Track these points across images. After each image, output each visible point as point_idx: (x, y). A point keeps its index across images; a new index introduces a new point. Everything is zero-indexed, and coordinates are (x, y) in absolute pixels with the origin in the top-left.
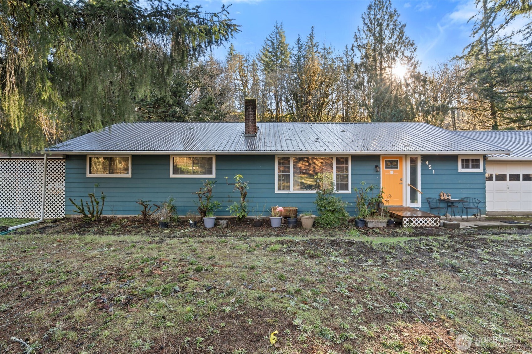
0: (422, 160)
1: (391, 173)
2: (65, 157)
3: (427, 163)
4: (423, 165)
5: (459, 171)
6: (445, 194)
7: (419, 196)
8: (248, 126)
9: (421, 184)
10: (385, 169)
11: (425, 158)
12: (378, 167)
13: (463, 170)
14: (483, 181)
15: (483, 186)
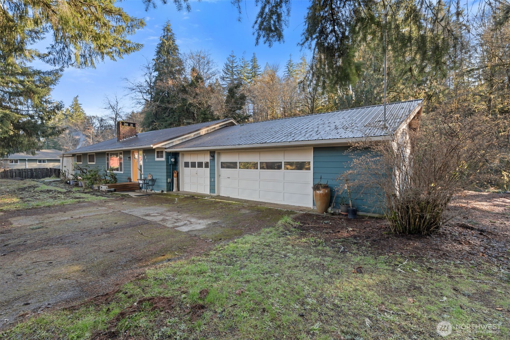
0: (143, 153)
1: (136, 162)
3: (145, 154)
4: (144, 156)
5: (155, 160)
7: (142, 176)
9: (143, 168)
10: (134, 159)
11: (144, 151)
12: (130, 158)
13: (157, 159)
14: (165, 167)
15: (165, 170)
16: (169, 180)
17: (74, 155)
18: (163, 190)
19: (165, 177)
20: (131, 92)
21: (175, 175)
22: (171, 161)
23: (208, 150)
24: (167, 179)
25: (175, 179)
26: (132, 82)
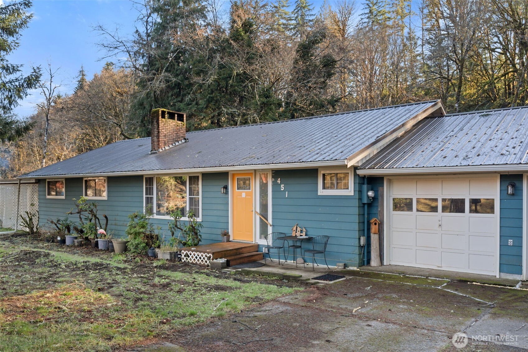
0: (273, 177)
1: (243, 197)
2: (37, 182)
3: (279, 182)
4: (274, 184)
5: (319, 194)
6: (299, 229)
7: (270, 230)
8: (154, 142)
9: (273, 212)
10: (237, 190)
11: (278, 174)
12: (226, 188)
13: (321, 192)
14: (356, 211)
15: (356, 219)
16: (363, 241)
17: (39, 181)
18: (346, 262)
19: (356, 234)
20: (110, 53)
21: (374, 228)
22: (368, 197)
23: (496, 172)
24: (359, 239)
25: (374, 238)
26: (113, 34)
